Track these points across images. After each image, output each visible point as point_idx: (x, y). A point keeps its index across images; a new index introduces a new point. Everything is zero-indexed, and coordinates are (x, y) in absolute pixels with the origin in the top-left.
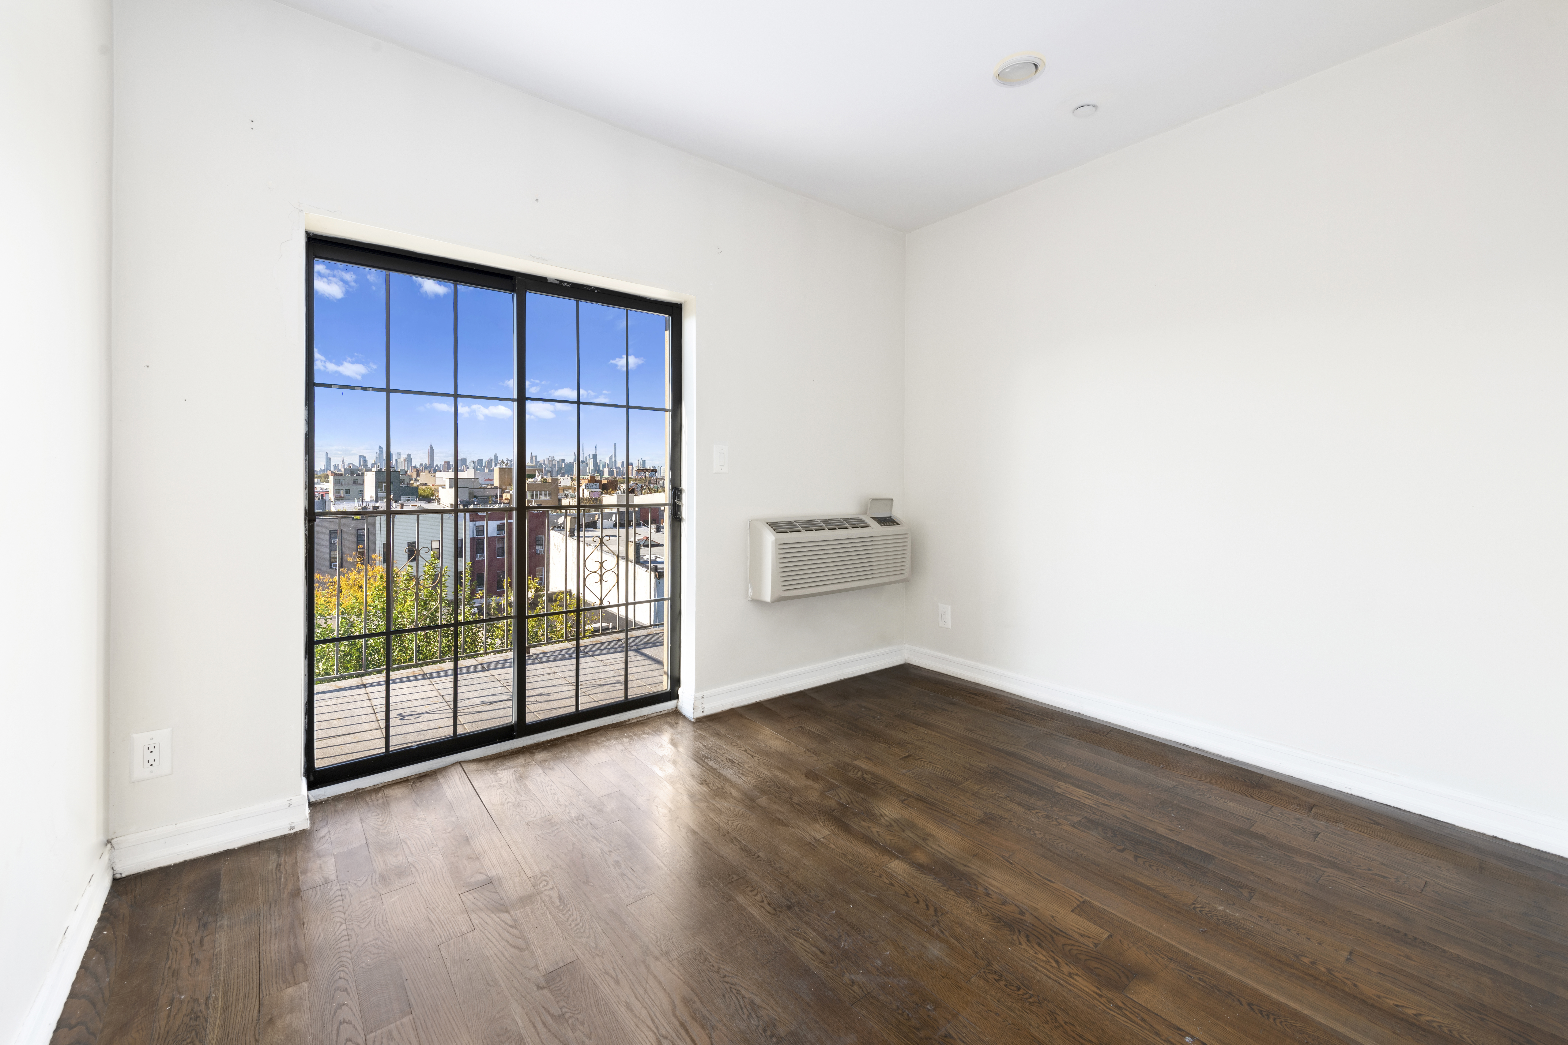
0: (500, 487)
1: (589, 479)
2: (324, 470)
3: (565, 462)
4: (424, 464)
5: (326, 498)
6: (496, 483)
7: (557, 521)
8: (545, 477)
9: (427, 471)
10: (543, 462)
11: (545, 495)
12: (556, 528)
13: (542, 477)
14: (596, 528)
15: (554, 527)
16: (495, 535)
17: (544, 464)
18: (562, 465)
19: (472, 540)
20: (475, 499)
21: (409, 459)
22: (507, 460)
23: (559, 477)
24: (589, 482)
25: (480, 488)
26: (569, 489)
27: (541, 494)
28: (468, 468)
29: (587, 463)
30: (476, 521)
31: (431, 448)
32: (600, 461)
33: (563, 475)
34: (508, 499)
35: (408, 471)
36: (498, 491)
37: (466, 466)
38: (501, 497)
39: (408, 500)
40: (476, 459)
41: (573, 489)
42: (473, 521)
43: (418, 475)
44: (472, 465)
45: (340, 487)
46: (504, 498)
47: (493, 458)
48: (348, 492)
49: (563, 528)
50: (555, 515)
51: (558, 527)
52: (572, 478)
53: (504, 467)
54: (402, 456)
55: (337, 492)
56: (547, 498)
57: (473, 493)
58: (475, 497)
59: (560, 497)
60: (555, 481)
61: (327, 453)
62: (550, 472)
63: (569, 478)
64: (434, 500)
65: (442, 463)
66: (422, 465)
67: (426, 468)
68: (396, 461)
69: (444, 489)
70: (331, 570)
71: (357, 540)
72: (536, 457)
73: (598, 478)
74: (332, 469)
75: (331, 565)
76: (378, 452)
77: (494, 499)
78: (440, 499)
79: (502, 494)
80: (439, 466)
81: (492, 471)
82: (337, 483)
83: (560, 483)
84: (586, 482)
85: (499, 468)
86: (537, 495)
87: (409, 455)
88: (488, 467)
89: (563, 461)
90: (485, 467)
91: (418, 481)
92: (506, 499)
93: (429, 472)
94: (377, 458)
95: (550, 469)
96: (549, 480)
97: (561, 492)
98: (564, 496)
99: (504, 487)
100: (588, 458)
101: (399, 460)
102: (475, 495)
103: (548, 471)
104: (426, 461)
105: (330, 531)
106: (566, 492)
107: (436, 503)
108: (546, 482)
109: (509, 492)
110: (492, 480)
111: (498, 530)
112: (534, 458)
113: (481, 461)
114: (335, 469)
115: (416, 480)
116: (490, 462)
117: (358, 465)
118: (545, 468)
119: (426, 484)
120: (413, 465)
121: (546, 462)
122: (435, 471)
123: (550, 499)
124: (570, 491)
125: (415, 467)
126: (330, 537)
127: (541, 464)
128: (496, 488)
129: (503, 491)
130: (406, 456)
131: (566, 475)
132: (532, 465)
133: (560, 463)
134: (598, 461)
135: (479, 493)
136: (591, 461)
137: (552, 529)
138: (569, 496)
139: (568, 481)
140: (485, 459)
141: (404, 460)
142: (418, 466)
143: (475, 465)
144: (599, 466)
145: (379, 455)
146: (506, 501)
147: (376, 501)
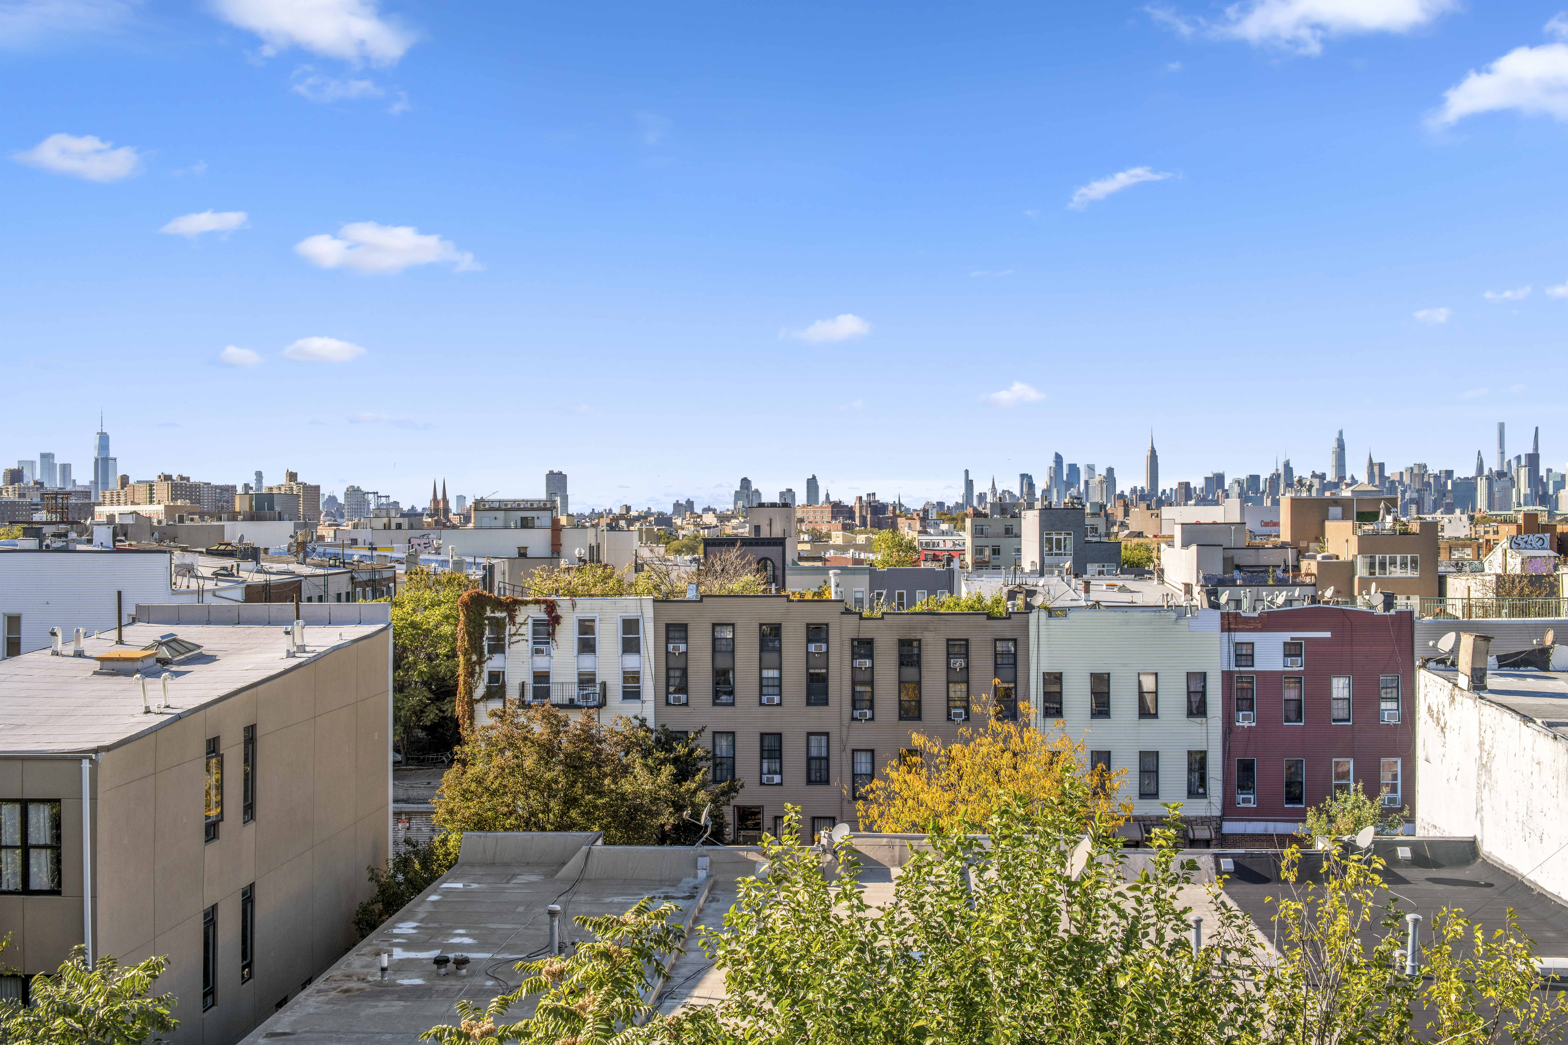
0: (1294, 545)
1: (1521, 522)
2: (962, 505)
3: (1455, 476)
4: (1139, 488)
5: (955, 564)
6: (1285, 535)
7: (1435, 646)
8: (1404, 519)
9: (1143, 505)
10: (1397, 478)
11: (1404, 565)
12: (1431, 664)
13: (1395, 520)
14: (1547, 669)
15: (1428, 660)
16: (1280, 667)
17: (1401, 482)
18: (1446, 483)
19: (1227, 676)
20: (1236, 573)
21: (1110, 476)
22: (1314, 475)
23: (1438, 515)
24: (1519, 532)
25: (1249, 547)
26: (1465, 546)
27: (1393, 563)
28: (1227, 496)
29: (1512, 479)
30: (1235, 630)
31: (1153, 452)
32: (1549, 471)
33: (1450, 510)
34: (1311, 575)
35: (1109, 505)
36: (1290, 554)
37: (1224, 491)
38: (1297, 568)
39: (1101, 573)
40: (1243, 476)
41: (1475, 546)
42: (1229, 630)
43: (1126, 514)
44: (1236, 489)
45: (982, 541)
46: (1303, 571)
47: (1281, 471)
48: (996, 551)
49: (1453, 664)
50: (1430, 624)
51: (1438, 662)
52: (1471, 518)
53: (1304, 494)
54: (1097, 472)
55: (978, 550)
56: (1410, 573)
57: (1232, 558)
58: (1238, 567)
59: (1441, 569)
60: (1431, 529)
61: (967, 472)
62: (1417, 503)
63: (1465, 518)
64: (1151, 573)
65: (1175, 487)
66: (1134, 490)
67: (1143, 497)
68: (1087, 483)
69: (1171, 549)
70: (950, 724)
71: (996, 664)
72: (1382, 466)
73: (1543, 519)
74: (975, 503)
75: (949, 714)
76: (1053, 465)
77: (1279, 573)
78: (1162, 571)
79: (1298, 560)
80: (1168, 492)
81: (1276, 503)
82: (978, 532)
83: (1442, 530)
84: (1512, 530)
85: (1292, 499)
86: (1383, 565)
87: (1110, 471)
88: (1270, 494)
89: (1449, 474)
90: (1263, 492)
91: (1127, 527)
92: (1307, 575)
93: (1149, 507)
94: (1051, 478)
95: (1415, 495)
96: (1415, 527)
97: (1443, 557)
98: (1452, 569)
99: (1303, 544)
100: (1514, 464)
101: (1091, 481)
102: (1237, 562)
103: (1412, 501)
104: (1142, 482)
105: (948, 640)
106: (1456, 555)
107: (1156, 582)
108: (1405, 533)
109: (1313, 557)
110: (1277, 524)
111: (1286, 655)
112: (1376, 470)
113: (1254, 479)
114: (980, 503)
115: (1123, 525)
116: (1274, 480)
117: (1018, 494)
118: (1404, 492)
119: (1140, 535)
120: (1118, 492)
121: (1406, 479)
122: (1160, 503)
123: (1416, 574)
124: (1468, 551)
125: (1122, 496)
126: (948, 654)
127: (1393, 482)
128: (1284, 546)
129: (1301, 554)
130: (1104, 473)
131: (1458, 511)
132: (1371, 488)
133: (1443, 480)
134: (1542, 472)
135: (1247, 558)
136: (1524, 473)
137: (1424, 666)
138: (1467, 569)
139: (1461, 524)
140: (1265, 475)
141: (1101, 482)
142: (1127, 493)
143: (1242, 488)
144: (1545, 486)
145: (1055, 472)
146: (1308, 580)
147: (1042, 574)
